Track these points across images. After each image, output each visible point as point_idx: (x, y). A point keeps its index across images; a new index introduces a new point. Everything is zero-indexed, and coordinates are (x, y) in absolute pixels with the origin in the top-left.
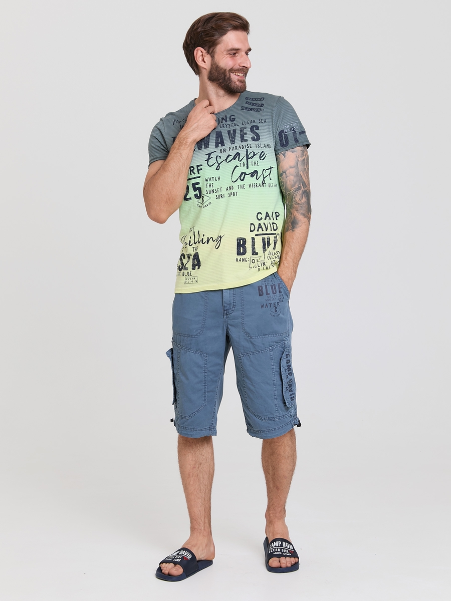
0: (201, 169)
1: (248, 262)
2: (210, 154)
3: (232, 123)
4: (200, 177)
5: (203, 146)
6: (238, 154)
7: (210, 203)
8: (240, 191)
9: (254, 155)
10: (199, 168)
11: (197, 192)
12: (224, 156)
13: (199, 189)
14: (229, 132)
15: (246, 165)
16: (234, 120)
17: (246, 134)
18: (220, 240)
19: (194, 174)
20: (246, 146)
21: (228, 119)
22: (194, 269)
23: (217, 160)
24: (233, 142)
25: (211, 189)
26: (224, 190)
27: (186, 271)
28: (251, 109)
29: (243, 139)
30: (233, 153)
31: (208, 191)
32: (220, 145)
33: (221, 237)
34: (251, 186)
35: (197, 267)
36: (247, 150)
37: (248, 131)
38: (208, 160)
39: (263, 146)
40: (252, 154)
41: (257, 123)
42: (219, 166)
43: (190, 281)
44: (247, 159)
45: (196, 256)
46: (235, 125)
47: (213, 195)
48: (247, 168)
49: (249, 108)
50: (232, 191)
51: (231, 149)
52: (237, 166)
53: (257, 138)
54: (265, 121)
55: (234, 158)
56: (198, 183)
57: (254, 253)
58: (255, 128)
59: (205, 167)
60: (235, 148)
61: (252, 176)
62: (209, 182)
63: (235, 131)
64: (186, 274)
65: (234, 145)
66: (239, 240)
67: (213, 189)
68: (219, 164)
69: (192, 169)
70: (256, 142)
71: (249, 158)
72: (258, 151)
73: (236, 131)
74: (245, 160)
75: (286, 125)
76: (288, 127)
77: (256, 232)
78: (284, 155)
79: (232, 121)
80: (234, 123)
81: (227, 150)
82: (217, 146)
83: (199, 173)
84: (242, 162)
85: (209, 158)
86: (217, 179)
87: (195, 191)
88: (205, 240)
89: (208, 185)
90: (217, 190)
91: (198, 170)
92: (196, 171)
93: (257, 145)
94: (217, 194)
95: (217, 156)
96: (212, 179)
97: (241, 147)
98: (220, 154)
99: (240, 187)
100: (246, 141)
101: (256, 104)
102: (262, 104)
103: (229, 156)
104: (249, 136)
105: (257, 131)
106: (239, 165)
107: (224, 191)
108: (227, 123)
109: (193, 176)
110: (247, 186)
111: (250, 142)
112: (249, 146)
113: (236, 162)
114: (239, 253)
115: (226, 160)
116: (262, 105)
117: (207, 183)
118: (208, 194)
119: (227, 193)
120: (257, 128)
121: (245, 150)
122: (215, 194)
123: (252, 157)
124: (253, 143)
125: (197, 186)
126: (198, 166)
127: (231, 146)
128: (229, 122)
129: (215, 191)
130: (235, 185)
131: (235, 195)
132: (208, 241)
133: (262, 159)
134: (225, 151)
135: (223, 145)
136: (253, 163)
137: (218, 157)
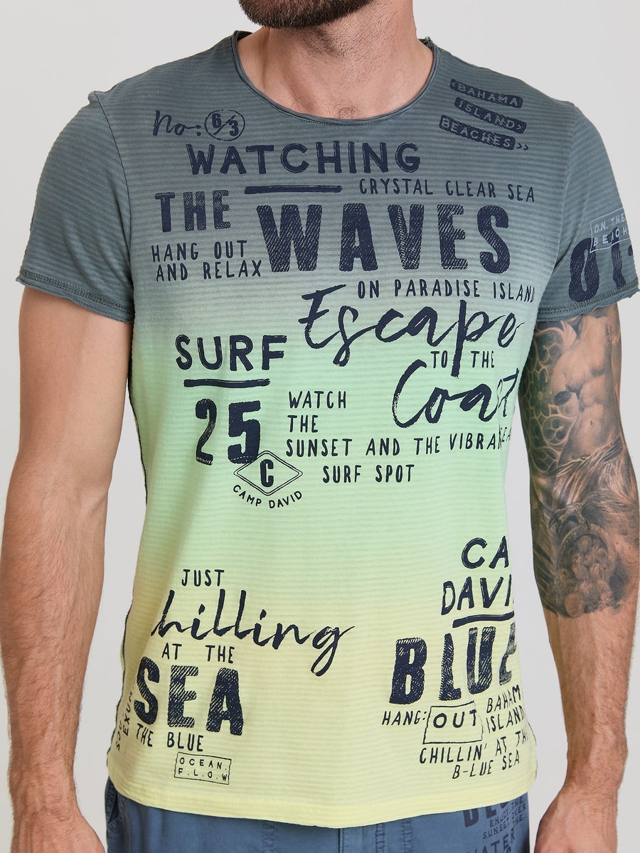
0: (279, 355)
1: (422, 724)
2: (317, 297)
3: (407, 175)
4: (265, 383)
5: (293, 260)
6: (428, 315)
7: (298, 495)
8: (424, 462)
9: (487, 325)
10: (274, 347)
11: (241, 440)
12: (371, 311)
13: (253, 430)
14: (394, 212)
15: (450, 363)
16: (415, 167)
17: (461, 235)
18: (334, 645)
19: (249, 367)
20: (462, 287)
21: (391, 161)
22: (214, 726)
23: (341, 326)
24: (411, 260)
25: (307, 437)
26: (358, 447)
27: (185, 732)
28: (478, 135)
29: (449, 259)
30: (410, 307)
31: (294, 445)
32: (357, 262)
33: (337, 634)
34: (457, 443)
35: (226, 725)
36: (463, 304)
37: (467, 222)
38: (309, 321)
39: (515, 293)
40: (477, 324)
41: (501, 200)
42: (345, 348)
43: (203, 771)
44: (462, 337)
45: (227, 685)
46: (418, 187)
47: (312, 466)
48: (455, 372)
49: (470, 129)
50: (394, 461)
51: (405, 287)
52: (418, 364)
53: (497, 262)
54: (531, 196)
55: (413, 329)
56: (255, 406)
57: (449, 692)
58: (493, 221)
59: (295, 346)
60: (417, 287)
61: (466, 406)
62: (300, 411)
63: (417, 212)
64: (184, 742)
65: (415, 275)
66: (403, 647)
67: (313, 437)
68: (348, 342)
69: (241, 346)
70: (497, 278)
71: (469, 338)
72: (497, 310)
73: (421, 214)
74: (449, 345)
75: (599, 222)
76: (604, 226)
77: (455, 614)
78: (576, 329)
79: (407, 169)
80: (413, 176)
81: (387, 288)
82: (346, 266)
83: (266, 366)
84: (440, 348)
85: (314, 315)
86: (334, 399)
87: (234, 432)
88: (268, 631)
89: (297, 422)
90: (329, 445)
91: (268, 356)
92: (255, 357)
93: (499, 290)
94: (330, 461)
95: (344, 309)
96: (314, 399)
97: (443, 286)
98: (355, 302)
99: (423, 445)
100: (462, 264)
101: (494, 115)
102: (517, 122)
103: (392, 314)
104: (472, 247)
105: (500, 231)
106: (428, 359)
107: (358, 454)
108: (385, 176)
109: (241, 374)
110: (444, 444)
111: (475, 271)
112: (471, 287)
113: (416, 346)
114: (398, 697)
115: (379, 328)
116: (519, 126)
117: (293, 411)
118: (294, 459)
119: (369, 464)
120: (503, 221)
121: (454, 302)
122: (320, 461)
123: (479, 333)
124: (487, 280)
125: (247, 416)
126: (267, 340)
127: (406, 276)
128: (395, 171)
129: (320, 449)
130: (406, 437)
131: (405, 477)
132: (278, 639)
133: (504, 341)
134: (375, 289)
135: (370, 264)
136: (479, 358)
137: (348, 315)
